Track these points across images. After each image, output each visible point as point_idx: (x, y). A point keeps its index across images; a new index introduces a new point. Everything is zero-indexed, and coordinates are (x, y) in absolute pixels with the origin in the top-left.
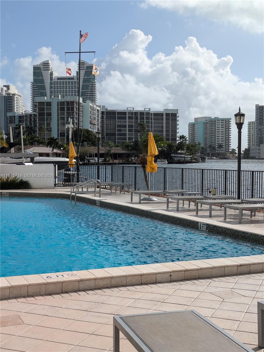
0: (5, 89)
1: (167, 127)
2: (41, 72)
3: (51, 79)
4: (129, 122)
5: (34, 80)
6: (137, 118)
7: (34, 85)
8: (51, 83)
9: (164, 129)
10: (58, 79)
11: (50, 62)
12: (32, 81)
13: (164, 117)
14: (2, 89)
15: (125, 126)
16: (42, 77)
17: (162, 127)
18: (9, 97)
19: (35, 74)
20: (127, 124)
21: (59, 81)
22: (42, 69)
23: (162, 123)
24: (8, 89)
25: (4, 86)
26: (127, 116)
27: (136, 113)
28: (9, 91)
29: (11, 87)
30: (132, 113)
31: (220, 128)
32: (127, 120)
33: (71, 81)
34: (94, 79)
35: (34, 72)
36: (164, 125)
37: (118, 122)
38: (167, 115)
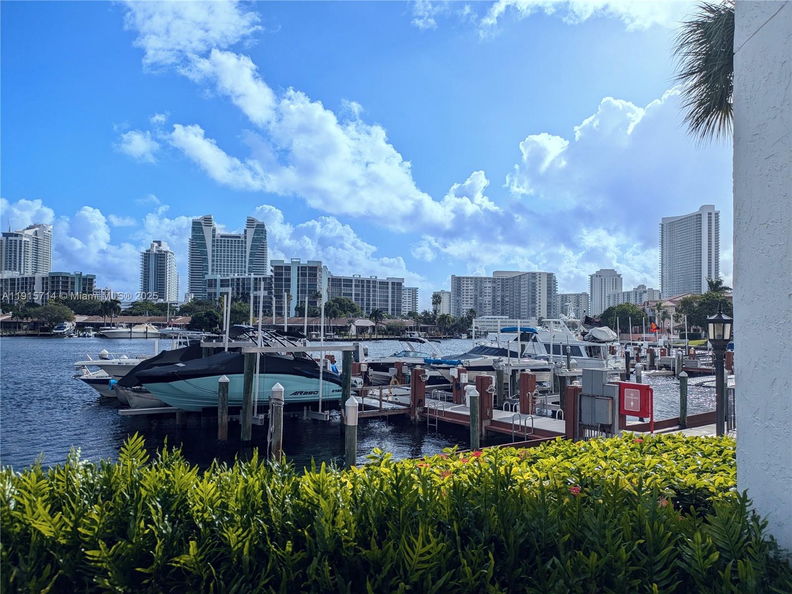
0: (156, 245)
1: (393, 297)
2: (202, 228)
3: (214, 236)
4: (356, 290)
5: (193, 236)
6: (363, 286)
7: (192, 242)
8: (213, 241)
9: (390, 299)
10: (222, 236)
11: (212, 217)
12: (191, 237)
13: (390, 286)
14: (152, 246)
15: (351, 295)
16: (203, 233)
17: (387, 297)
18: (160, 254)
19: (194, 229)
20: (353, 293)
21: (223, 239)
22: (202, 224)
23: (388, 292)
24: (160, 245)
25: (154, 242)
26: (354, 283)
27: (363, 281)
28: (161, 248)
29: (163, 243)
30: (359, 281)
31: (407, 298)
32: (353, 288)
33: (237, 239)
34: (265, 239)
35: (193, 227)
36: (390, 295)
37: (344, 290)
38: (393, 284)
